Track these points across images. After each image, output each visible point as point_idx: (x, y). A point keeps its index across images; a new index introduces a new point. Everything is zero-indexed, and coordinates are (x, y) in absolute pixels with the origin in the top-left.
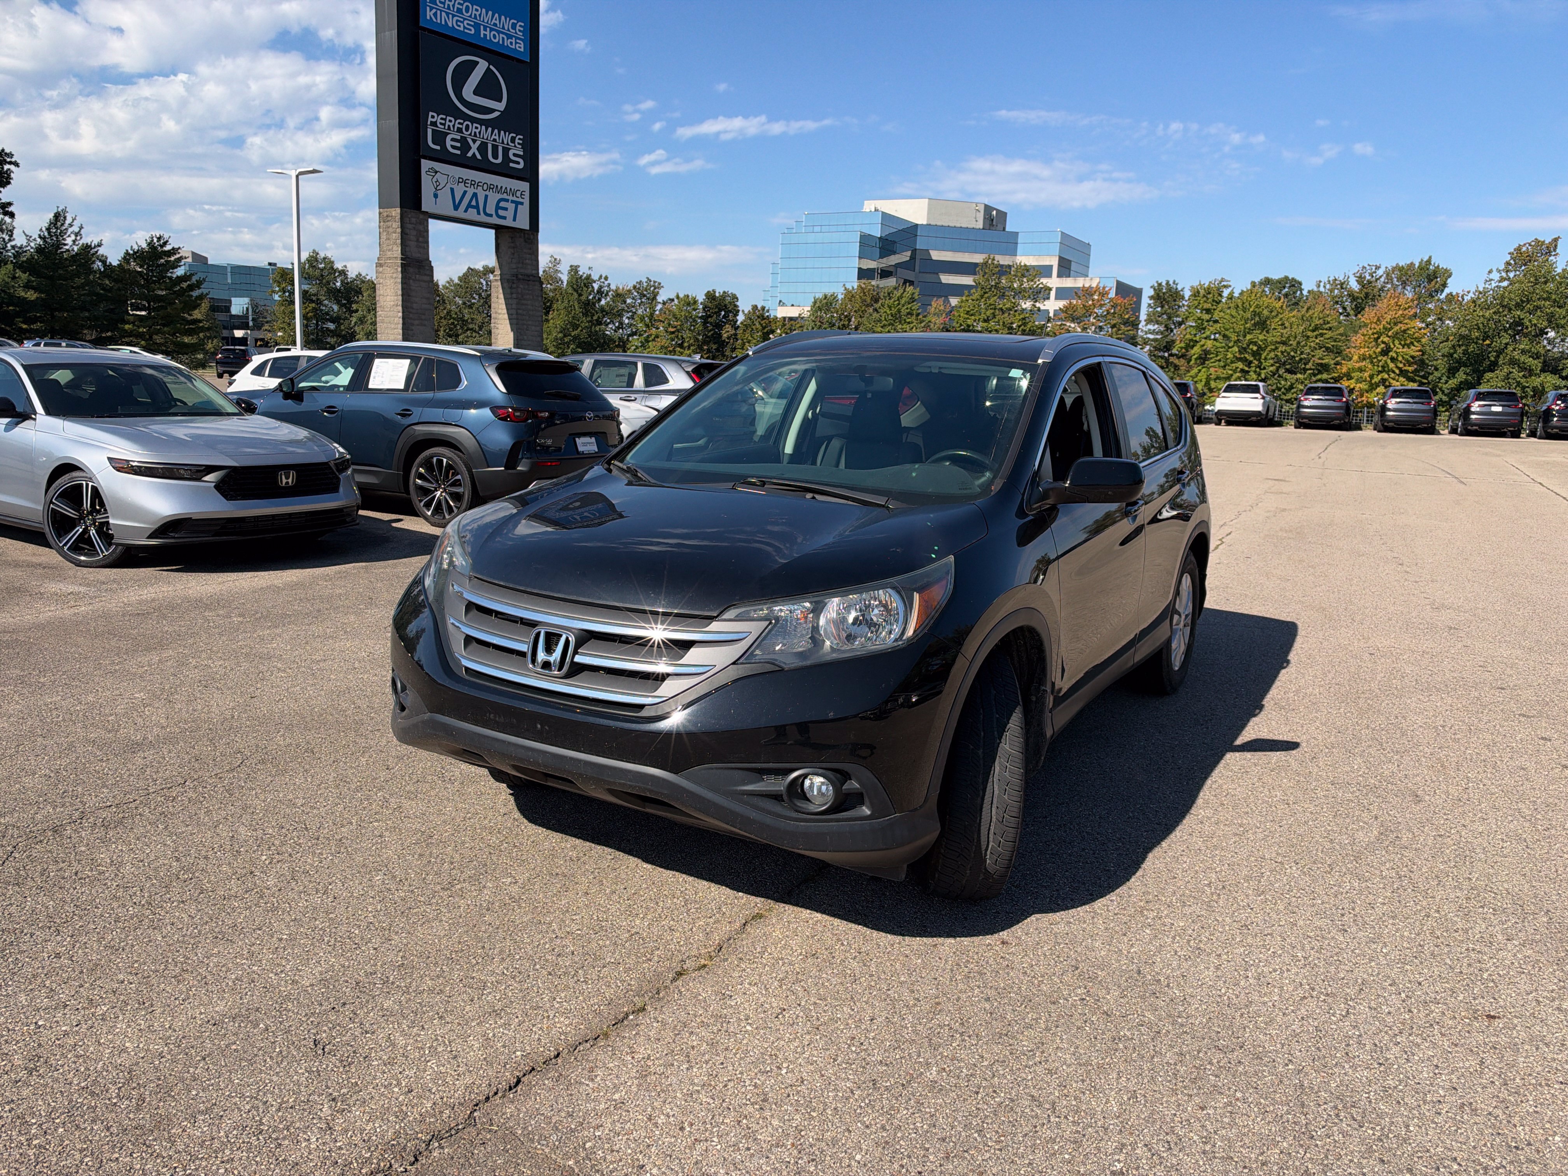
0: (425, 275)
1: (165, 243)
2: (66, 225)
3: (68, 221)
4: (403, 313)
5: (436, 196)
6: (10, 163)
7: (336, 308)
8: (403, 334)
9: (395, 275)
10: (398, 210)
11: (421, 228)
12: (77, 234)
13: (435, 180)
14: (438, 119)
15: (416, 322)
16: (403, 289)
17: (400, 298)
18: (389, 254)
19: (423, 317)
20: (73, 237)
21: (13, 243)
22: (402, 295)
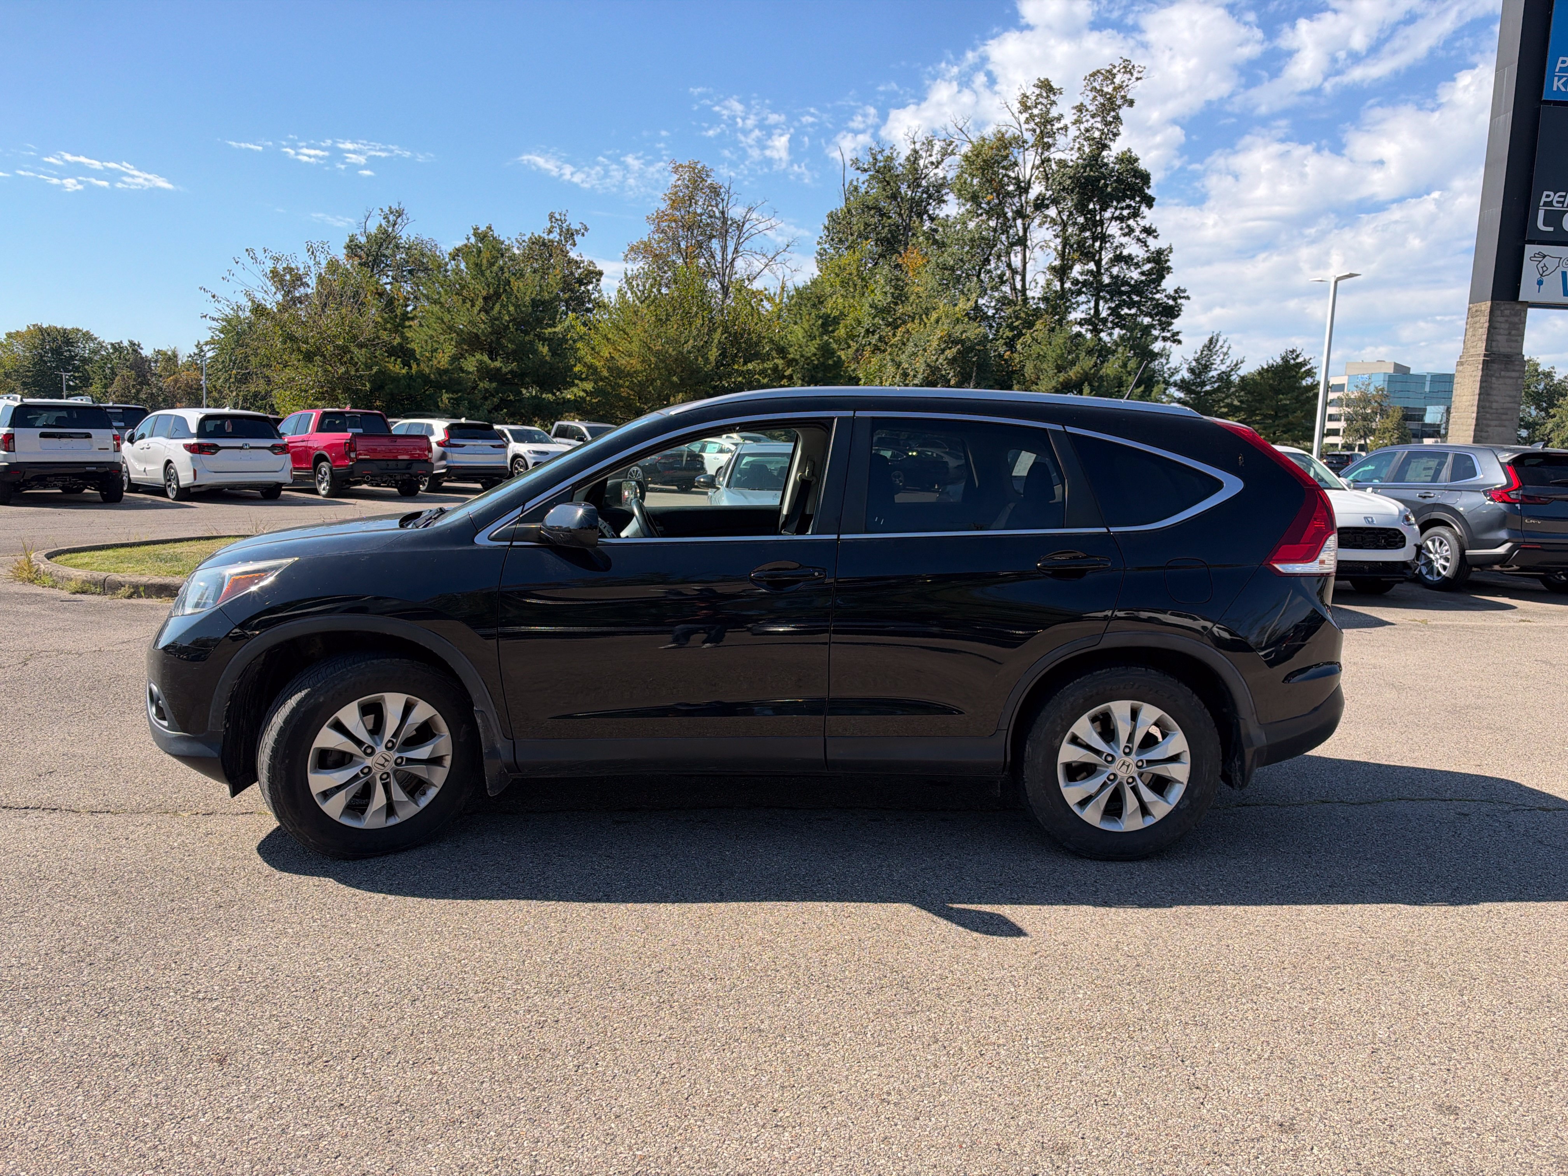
0: (1514, 371)
1: (1298, 356)
2: (1218, 347)
3: (1219, 344)
4: (1478, 413)
5: (1540, 283)
6: (1183, 297)
7: (1534, 413)
8: (1475, 437)
9: (1474, 373)
10: (1489, 303)
11: (1516, 320)
12: (1225, 354)
13: (1542, 264)
14: (1555, 198)
15: (1493, 423)
16: (1481, 388)
17: (1477, 397)
18: (1472, 351)
19: (1504, 417)
20: (1222, 357)
21: (1168, 366)
22: (1479, 395)
